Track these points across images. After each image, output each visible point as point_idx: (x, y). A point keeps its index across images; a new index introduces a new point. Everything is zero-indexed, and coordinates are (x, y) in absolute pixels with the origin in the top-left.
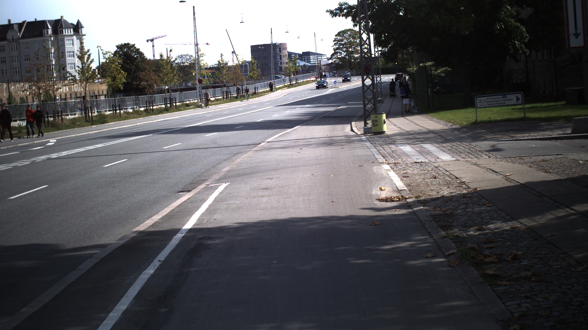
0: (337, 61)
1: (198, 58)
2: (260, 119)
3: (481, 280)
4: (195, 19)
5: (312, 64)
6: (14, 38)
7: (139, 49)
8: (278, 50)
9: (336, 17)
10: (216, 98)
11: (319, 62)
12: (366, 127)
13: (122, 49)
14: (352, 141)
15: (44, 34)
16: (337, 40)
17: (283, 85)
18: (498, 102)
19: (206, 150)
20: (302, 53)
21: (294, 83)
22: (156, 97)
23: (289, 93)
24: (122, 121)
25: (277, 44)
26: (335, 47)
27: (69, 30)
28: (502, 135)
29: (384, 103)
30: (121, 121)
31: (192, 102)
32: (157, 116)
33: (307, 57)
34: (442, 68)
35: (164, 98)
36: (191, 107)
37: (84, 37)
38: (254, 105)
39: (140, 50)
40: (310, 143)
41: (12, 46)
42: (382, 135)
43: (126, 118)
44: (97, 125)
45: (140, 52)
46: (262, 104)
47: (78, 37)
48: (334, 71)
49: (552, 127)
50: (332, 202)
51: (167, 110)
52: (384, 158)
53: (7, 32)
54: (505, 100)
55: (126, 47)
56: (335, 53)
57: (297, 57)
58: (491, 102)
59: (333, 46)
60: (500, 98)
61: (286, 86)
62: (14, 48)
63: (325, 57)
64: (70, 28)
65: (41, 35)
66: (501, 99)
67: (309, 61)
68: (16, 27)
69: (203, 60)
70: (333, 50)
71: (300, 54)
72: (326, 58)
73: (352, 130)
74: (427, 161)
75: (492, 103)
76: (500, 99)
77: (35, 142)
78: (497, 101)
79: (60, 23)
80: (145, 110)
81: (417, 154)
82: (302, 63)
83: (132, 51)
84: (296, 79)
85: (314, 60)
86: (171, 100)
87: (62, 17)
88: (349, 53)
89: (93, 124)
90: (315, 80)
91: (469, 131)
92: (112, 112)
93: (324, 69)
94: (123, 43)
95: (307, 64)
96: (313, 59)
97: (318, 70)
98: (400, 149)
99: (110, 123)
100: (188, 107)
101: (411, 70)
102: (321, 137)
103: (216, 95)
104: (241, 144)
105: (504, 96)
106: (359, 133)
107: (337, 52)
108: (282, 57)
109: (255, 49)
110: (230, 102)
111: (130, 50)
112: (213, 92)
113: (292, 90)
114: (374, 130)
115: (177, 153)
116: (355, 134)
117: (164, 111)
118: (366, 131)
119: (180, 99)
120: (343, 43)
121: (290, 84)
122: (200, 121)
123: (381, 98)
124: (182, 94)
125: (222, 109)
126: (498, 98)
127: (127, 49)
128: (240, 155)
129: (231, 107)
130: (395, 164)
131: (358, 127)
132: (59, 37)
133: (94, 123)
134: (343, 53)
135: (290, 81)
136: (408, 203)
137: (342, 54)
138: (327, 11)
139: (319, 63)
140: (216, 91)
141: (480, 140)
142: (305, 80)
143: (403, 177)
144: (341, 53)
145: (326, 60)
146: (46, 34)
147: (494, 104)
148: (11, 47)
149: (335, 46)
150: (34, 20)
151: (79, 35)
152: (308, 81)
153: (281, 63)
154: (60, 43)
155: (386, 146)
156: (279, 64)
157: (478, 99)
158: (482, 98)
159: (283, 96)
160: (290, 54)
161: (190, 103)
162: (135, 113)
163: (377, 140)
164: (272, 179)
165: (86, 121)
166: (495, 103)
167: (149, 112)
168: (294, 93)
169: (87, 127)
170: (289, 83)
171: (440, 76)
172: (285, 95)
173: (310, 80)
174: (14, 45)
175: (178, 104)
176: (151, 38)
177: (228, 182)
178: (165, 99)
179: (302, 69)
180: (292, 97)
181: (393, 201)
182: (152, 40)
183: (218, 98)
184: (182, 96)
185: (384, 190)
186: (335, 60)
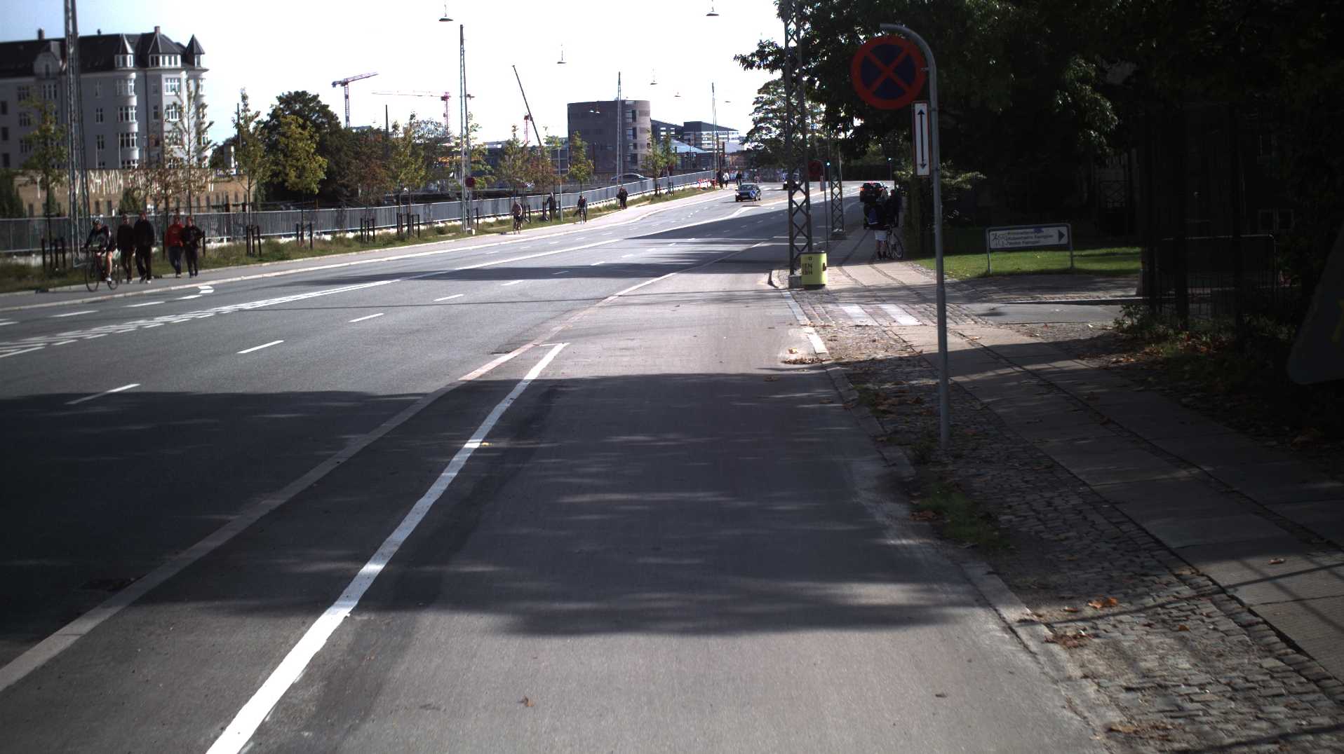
0: (759, 147)
1: (468, 134)
2: (598, 261)
3: (871, 414)
4: (462, 52)
5: (705, 150)
6: (51, 71)
7: (327, 106)
8: (630, 115)
9: (751, 68)
10: (500, 218)
11: (721, 146)
12: (793, 276)
13: (291, 104)
14: (767, 298)
15: (116, 65)
16: (761, 102)
17: (641, 196)
18: (1026, 240)
19: (514, 305)
20: (683, 125)
21: (664, 191)
22: (378, 211)
23: (652, 213)
24: (318, 258)
25: (627, 103)
26: (757, 116)
27: (173, 58)
28: (1019, 295)
29: (845, 239)
30: (315, 258)
31: (449, 224)
32: (383, 250)
33: (695, 134)
34: (967, 172)
35: (397, 214)
36: (450, 235)
37: (204, 75)
38: (579, 235)
39: (329, 109)
40: (693, 299)
41: (44, 87)
42: (820, 291)
43: (323, 252)
44: (272, 263)
45: (329, 111)
46: (597, 234)
47: (192, 73)
48: (754, 168)
49: (1112, 285)
50: (721, 362)
51: (400, 239)
52: (810, 319)
53: (34, 58)
54: (1039, 237)
55: (299, 101)
56: (757, 129)
57: (672, 133)
58: (1014, 238)
59: (753, 113)
60: (1031, 233)
61: (646, 199)
62: (50, 92)
63: (737, 136)
64: (176, 54)
65: (110, 66)
66: (1033, 235)
67: (698, 143)
68: (55, 47)
69: (476, 138)
70: (753, 123)
71: (679, 126)
72: (738, 139)
73: (770, 283)
74: (876, 324)
75: (1017, 241)
76: (1030, 235)
77: (173, 288)
78: (1026, 238)
79: (153, 43)
80: (356, 238)
81: (866, 315)
82: (683, 148)
83: (312, 110)
84: (669, 183)
85: (711, 142)
86: (410, 219)
87: (156, 28)
88: (787, 130)
89: (262, 261)
90: (710, 188)
91: (970, 288)
92: (293, 238)
93: (733, 163)
94: (293, 92)
95: (694, 149)
96: (708, 139)
97: (717, 166)
98: (842, 309)
99: (295, 261)
100: (442, 236)
101: (903, 175)
102: (713, 290)
103: (498, 211)
104: (571, 298)
105: (1038, 230)
106: (781, 287)
107: (762, 128)
108: (638, 133)
109: (578, 113)
110: (529, 228)
111: (308, 106)
112: (492, 205)
113: (660, 206)
114: (804, 281)
115: (464, 307)
116: (773, 288)
117: (396, 240)
118: (793, 284)
119: (427, 217)
120: (774, 107)
121: (656, 195)
122: (478, 261)
123: (840, 230)
124: (431, 207)
125: (514, 241)
126: (1027, 233)
127: (301, 105)
128: (575, 312)
129: (533, 239)
130: (824, 327)
131: (780, 277)
132: (149, 73)
133: (265, 259)
134: (774, 129)
135: (656, 187)
136: (823, 365)
137: (771, 133)
138: (736, 58)
139: (720, 149)
140: (500, 203)
141: (979, 302)
142: (687, 187)
143: (829, 340)
144: (769, 130)
145: (738, 141)
146: (121, 64)
147: (1020, 243)
148: (42, 89)
149: (756, 113)
150: (95, 33)
151: (194, 69)
152: (694, 189)
153: (635, 146)
154: (152, 84)
155: (819, 305)
156: (632, 148)
157: (991, 233)
158: (999, 233)
159: (639, 219)
160: (656, 126)
161: (446, 226)
162: (337, 243)
163: (807, 298)
164: (633, 339)
165: (249, 254)
166: (1021, 241)
167: (364, 243)
168: (664, 213)
169: (252, 265)
170: (654, 193)
171: (962, 189)
172: (644, 218)
173: (698, 188)
174: (50, 87)
175: (422, 227)
176: (341, 79)
177: (566, 342)
178: (399, 216)
179: (682, 160)
180: (659, 222)
181: (804, 363)
182: (345, 83)
183: (503, 218)
184: (430, 211)
185: (796, 352)
186: (756, 143)
